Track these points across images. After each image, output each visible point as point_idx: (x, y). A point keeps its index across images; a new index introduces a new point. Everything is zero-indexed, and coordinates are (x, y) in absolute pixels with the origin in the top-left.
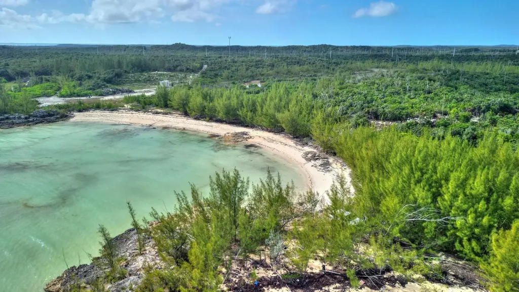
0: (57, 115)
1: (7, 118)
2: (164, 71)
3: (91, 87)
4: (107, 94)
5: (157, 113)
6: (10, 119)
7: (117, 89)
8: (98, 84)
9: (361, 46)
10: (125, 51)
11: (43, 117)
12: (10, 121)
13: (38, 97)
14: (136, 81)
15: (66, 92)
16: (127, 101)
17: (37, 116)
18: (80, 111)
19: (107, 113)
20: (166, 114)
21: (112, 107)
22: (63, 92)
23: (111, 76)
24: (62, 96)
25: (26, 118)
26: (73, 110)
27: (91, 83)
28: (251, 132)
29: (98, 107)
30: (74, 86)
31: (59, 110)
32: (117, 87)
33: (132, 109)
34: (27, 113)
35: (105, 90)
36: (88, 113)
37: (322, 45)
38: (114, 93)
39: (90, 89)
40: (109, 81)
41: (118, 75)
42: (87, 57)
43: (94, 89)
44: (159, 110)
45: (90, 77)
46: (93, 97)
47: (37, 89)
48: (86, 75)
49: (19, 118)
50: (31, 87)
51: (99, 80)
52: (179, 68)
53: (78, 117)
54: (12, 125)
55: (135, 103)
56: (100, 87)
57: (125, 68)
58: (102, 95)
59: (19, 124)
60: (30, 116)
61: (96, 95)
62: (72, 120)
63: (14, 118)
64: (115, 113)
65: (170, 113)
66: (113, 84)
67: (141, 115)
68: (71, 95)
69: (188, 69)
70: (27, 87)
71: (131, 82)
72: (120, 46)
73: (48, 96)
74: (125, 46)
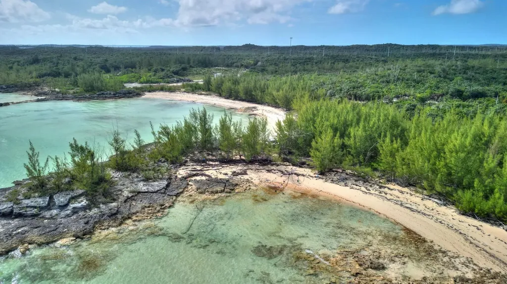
0: (134, 93)
1: (103, 94)
2: (222, 67)
3: (162, 77)
4: (173, 82)
5: (201, 94)
6: (104, 94)
7: (180, 79)
8: (167, 75)
9: (428, 45)
10: (202, 51)
11: (125, 94)
12: (104, 96)
13: (125, 83)
14: (197, 74)
15: (144, 80)
16: (183, 87)
17: (120, 93)
18: (150, 92)
19: (167, 93)
20: (207, 95)
21: (171, 90)
22: (142, 80)
23: (178, 69)
24: (141, 83)
25: (114, 94)
26: (145, 91)
27: (162, 74)
28: (259, 107)
29: (162, 89)
30: (150, 76)
31: (135, 90)
32: (181, 78)
33: (185, 92)
34: (116, 91)
35: (172, 79)
36: (154, 93)
37: (387, 44)
38: (178, 82)
39: (161, 78)
40: (176, 73)
41: (184, 69)
42: (168, 55)
43: (164, 79)
44: (203, 93)
45: (163, 70)
46: (162, 84)
47: (124, 78)
48: (161, 69)
49: (110, 94)
50: (121, 76)
51: (169, 72)
52: (235, 64)
53: (148, 95)
54: (105, 98)
55: (189, 88)
56: (168, 77)
57: (192, 64)
58: (168, 83)
59: (110, 98)
60: (117, 93)
61: (165, 82)
62: (143, 97)
63: (107, 94)
64: (172, 94)
65: (210, 95)
66: (179, 75)
67: (190, 95)
68: (147, 82)
69: (242, 65)
70: (118, 76)
71: (193, 74)
72: (197, 47)
73: (131, 82)
74: (202, 47)
